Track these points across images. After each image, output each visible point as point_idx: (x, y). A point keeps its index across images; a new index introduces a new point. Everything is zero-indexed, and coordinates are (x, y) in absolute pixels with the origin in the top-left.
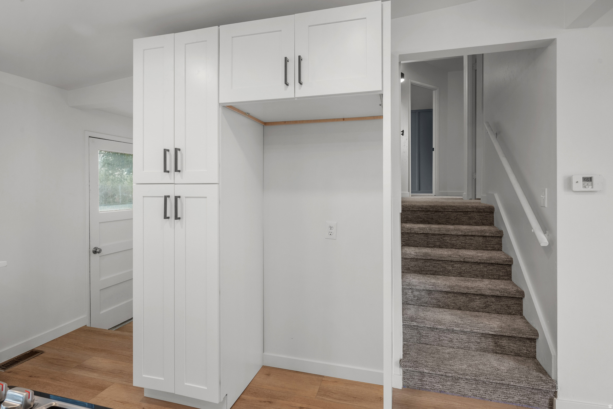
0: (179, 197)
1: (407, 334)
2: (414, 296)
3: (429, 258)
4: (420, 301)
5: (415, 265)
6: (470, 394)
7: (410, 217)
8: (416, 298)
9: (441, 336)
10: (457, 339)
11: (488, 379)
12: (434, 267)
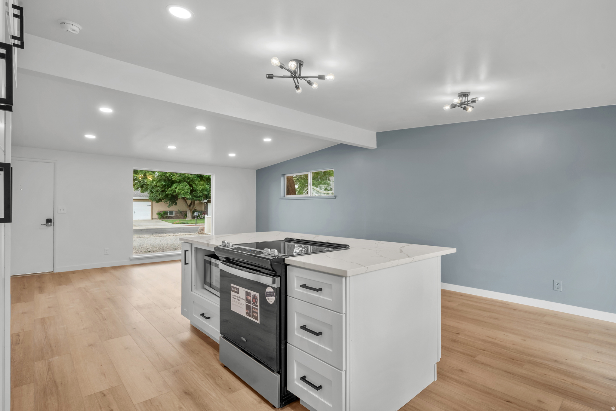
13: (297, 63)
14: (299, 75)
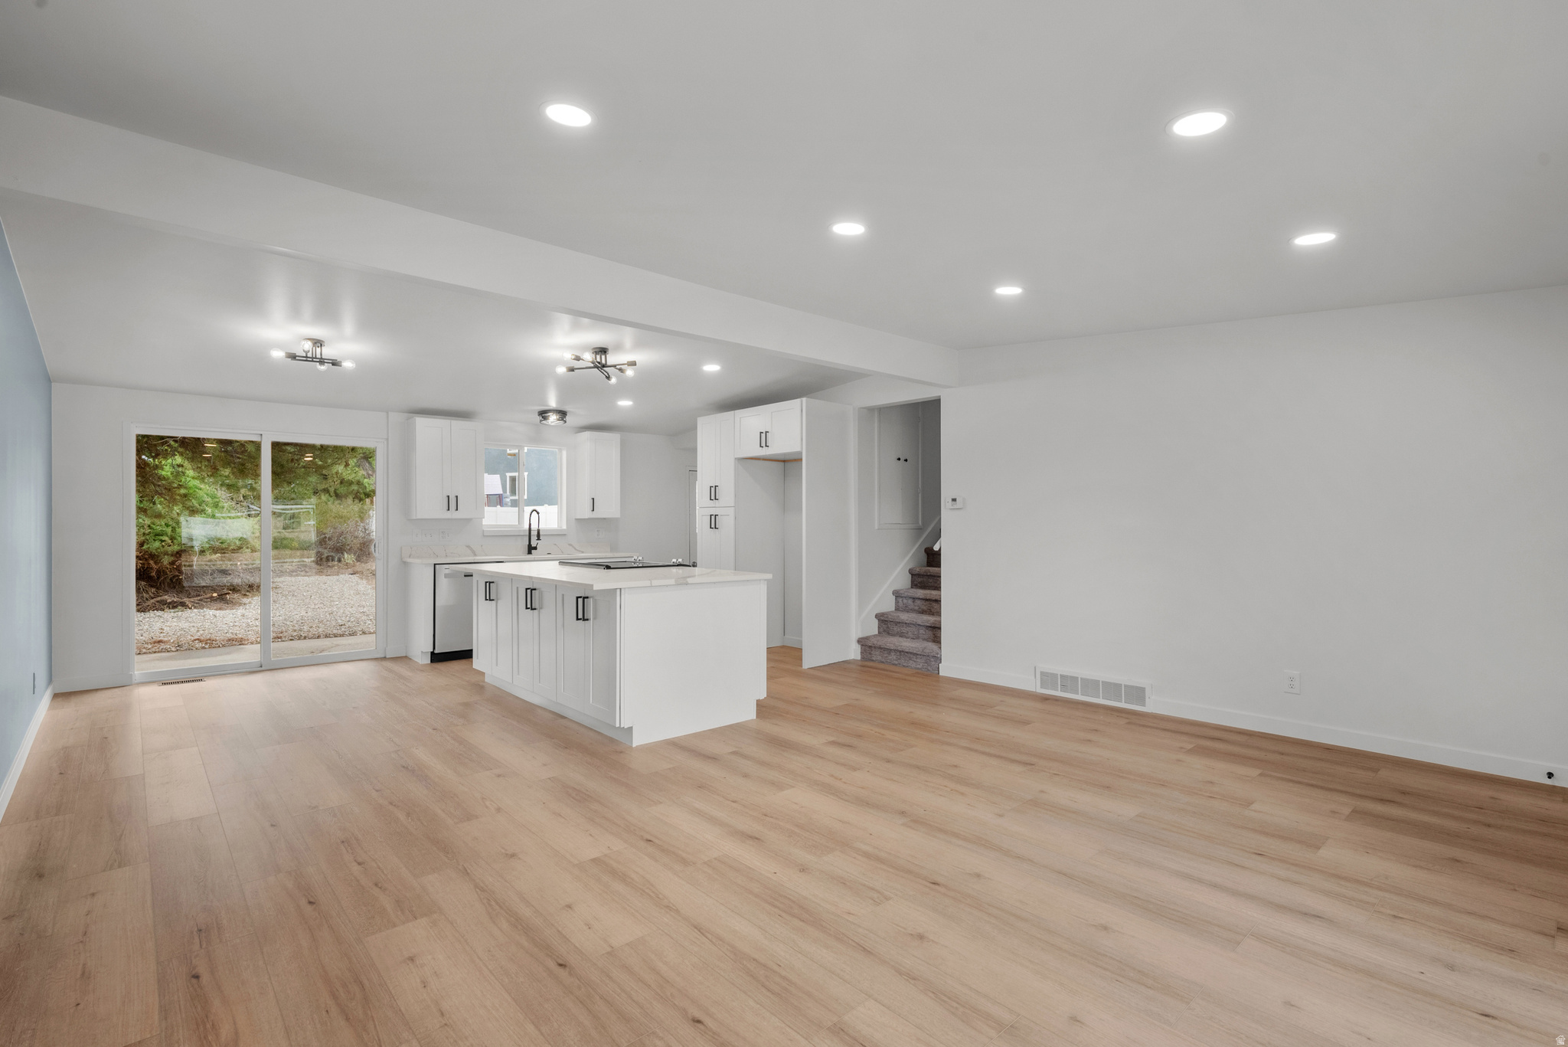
0: (717, 515)
1: (881, 628)
2: (904, 604)
4: (906, 609)
8: (905, 606)
9: (901, 630)
10: (911, 632)
11: (903, 649)
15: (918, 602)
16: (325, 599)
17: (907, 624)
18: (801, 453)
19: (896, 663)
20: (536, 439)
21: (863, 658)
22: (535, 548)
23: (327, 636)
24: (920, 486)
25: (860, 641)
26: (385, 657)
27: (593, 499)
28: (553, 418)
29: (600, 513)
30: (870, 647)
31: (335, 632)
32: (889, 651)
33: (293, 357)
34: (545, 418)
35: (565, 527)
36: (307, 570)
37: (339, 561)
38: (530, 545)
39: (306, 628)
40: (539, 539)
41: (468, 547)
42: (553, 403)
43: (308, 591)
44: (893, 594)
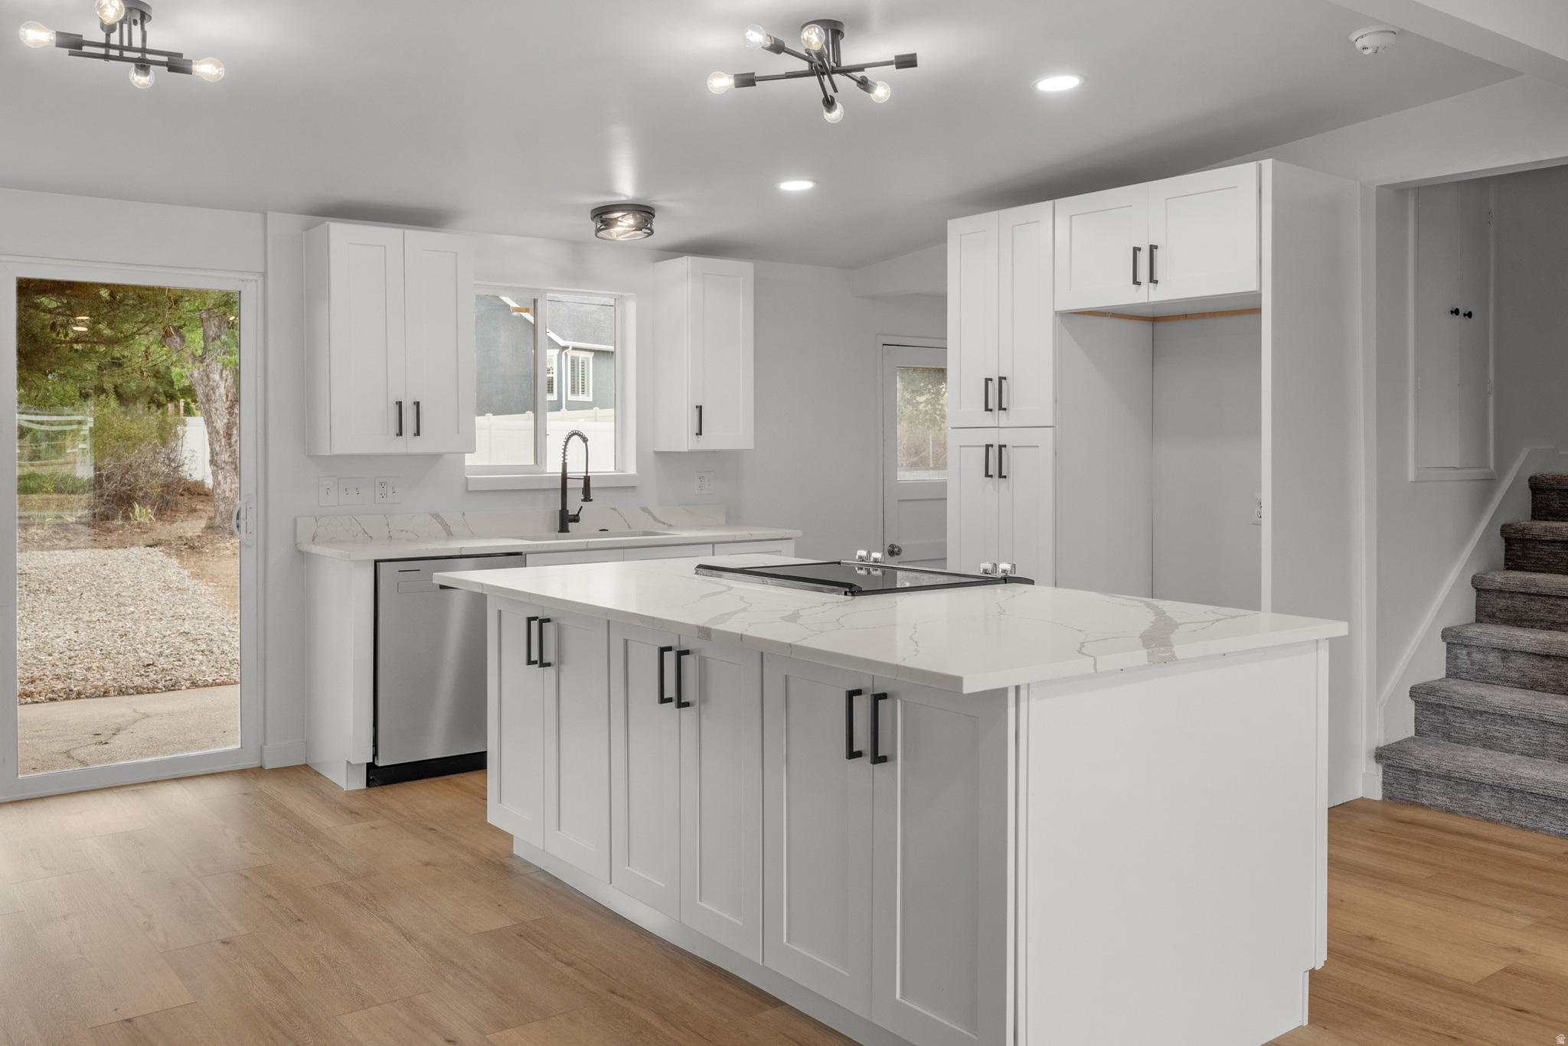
0: (1005, 446)
1: (1425, 723)
2: (1473, 663)
3: (1533, 590)
4: (1484, 674)
5: (1508, 607)
6: (1498, 818)
7: (1555, 506)
8: (1477, 668)
9: (1489, 731)
10: (1520, 737)
11: (1522, 785)
12: (1550, 612)
13: (826, 31)
14: (835, 65)
15: (1520, 662)
16: (108, 599)
17: (1506, 718)
18: (1257, 296)
19: (1499, 816)
20: (576, 274)
21: (1389, 797)
22: (576, 519)
23: (122, 692)
24: (1491, 377)
25: (1380, 755)
26: (261, 767)
27: (700, 408)
28: (625, 224)
29: (713, 440)
30: (1413, 772)
31: (138, 681)
32: (1476, 786)
33: (74, 44)
34: (608, 224)
35: (632, 470)
36: (70, 536)
37: (127, 518)
38: (564, 511)
39: (78, 671)
40: (587, 497)
41: (436, 516)
42: (626, 188)
43: (75, 582)
44: (1444, 637)
